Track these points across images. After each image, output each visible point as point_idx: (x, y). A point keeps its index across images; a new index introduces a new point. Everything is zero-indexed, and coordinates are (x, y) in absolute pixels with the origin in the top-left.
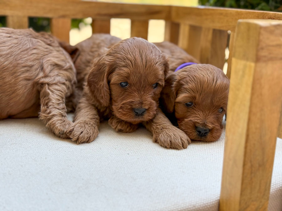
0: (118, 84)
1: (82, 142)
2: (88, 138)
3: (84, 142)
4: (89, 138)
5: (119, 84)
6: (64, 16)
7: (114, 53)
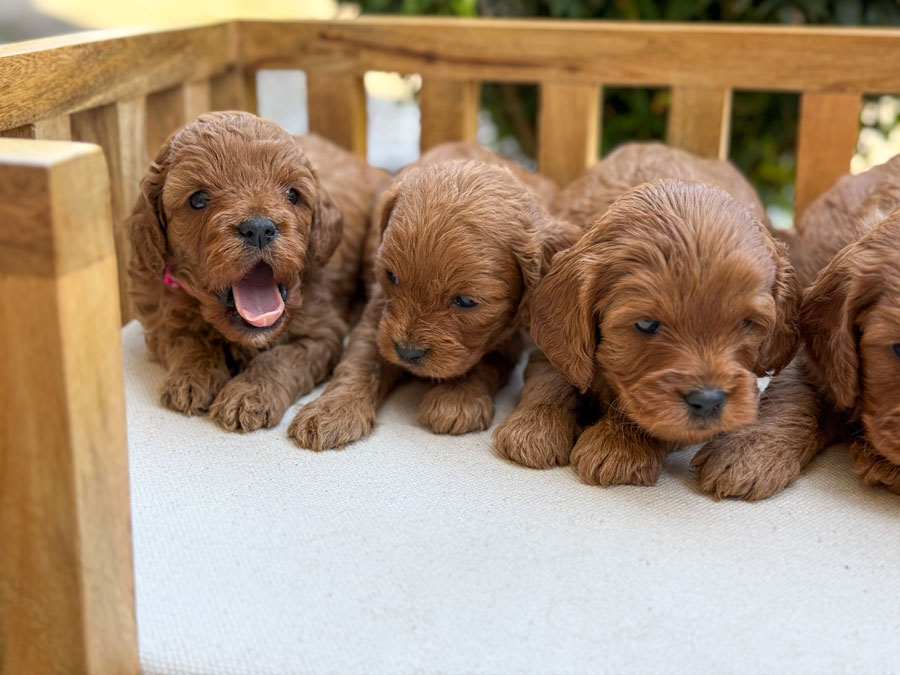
0: (888, 347)
1: (726, 495)
2: (744, 485)
3: (730, 497)
4: (749, 487)
5: (892, 349)
6: (839, 88)
7: (881, 243)
